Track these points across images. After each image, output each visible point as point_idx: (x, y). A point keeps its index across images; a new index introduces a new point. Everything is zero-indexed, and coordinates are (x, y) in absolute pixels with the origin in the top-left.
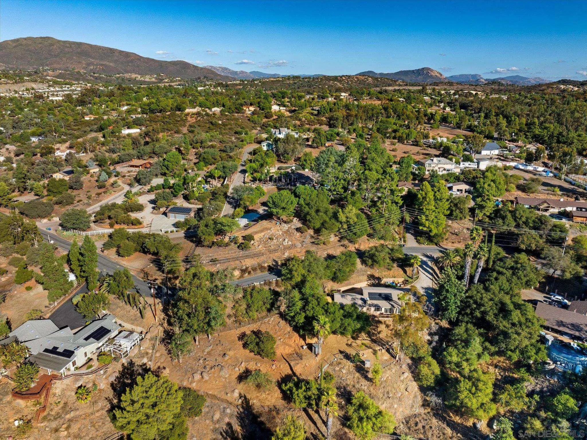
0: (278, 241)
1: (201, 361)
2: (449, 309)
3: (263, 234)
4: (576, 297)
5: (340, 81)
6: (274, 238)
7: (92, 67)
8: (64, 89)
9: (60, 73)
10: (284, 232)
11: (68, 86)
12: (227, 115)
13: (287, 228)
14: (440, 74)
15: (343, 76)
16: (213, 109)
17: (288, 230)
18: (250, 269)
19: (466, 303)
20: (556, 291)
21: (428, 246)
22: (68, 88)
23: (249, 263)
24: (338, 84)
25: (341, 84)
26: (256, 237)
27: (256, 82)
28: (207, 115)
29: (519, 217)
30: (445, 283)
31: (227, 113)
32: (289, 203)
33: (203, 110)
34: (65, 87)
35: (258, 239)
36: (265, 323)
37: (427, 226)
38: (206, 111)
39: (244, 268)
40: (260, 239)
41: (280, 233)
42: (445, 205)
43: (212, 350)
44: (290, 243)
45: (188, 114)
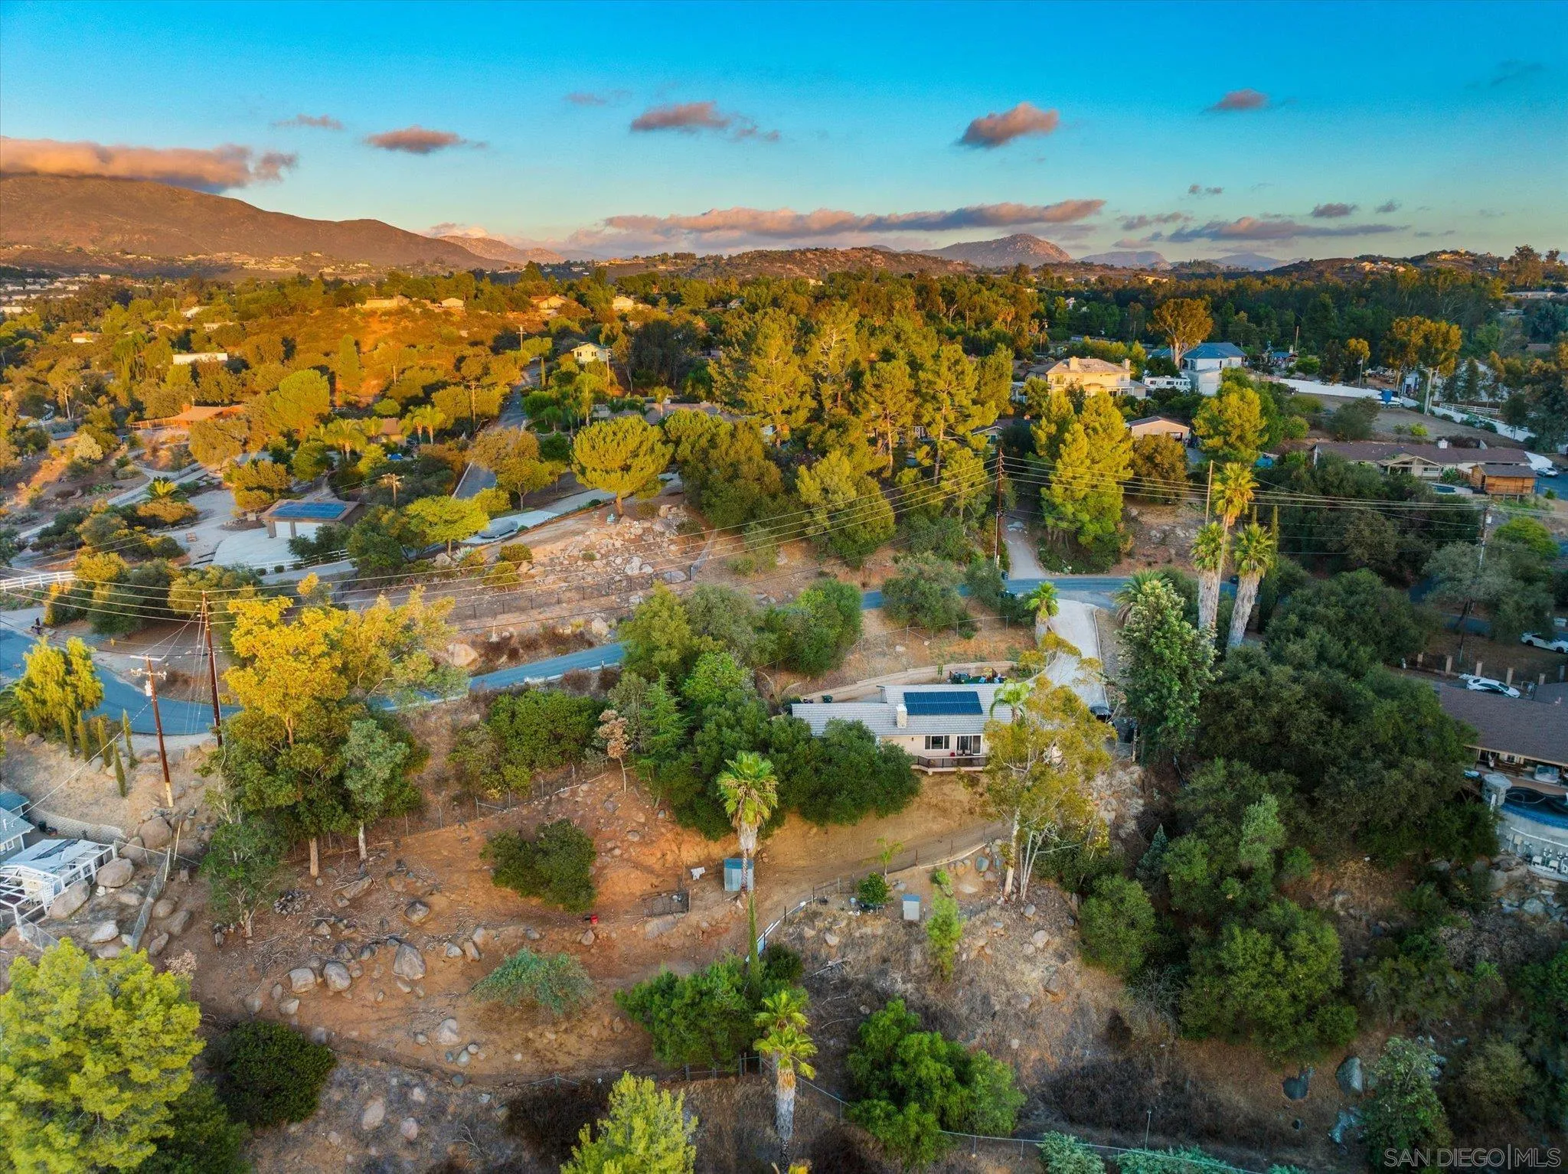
0: (608, 564)
1: (324, 930)
2: (1166, 719)
3: (560, 545)
4: (1542, 677)
5: (801, 264)
6: (598, 556)
7: (117, 238)
8: (29, 287)
9: (25, 252)
10: (631, 541)
11: (43, 280)
12: (484, 317)
13: (640, 532)
14: (1057, 249)
15: (808, 250)
16: (446, 303)
17: (640, 537)
18: (514, 643)
19: (1217, 698)
20: (1479, 666)
21: (1077, 576)
22: (42, 285)
23: (511, 625)
24: (797, 270)
25: (803, 270)
26: (539, 554)
27: (576, 270)
28: (427, 314)
29: (1336, 483)
30: (1150, 636)
31: (483, 312)
32: (644, 448)
33: (415, 304)
34: (34, 283)
35: (546, 560)
36: (560, 799)
37: (1071, 517)
38: (423, 307)
39: (494, 638)
40: (552, 560)
41: (618, 544)
42: (1120, 450)
43: (368, 892)
44: (648, 570)
45: (373, 313)
